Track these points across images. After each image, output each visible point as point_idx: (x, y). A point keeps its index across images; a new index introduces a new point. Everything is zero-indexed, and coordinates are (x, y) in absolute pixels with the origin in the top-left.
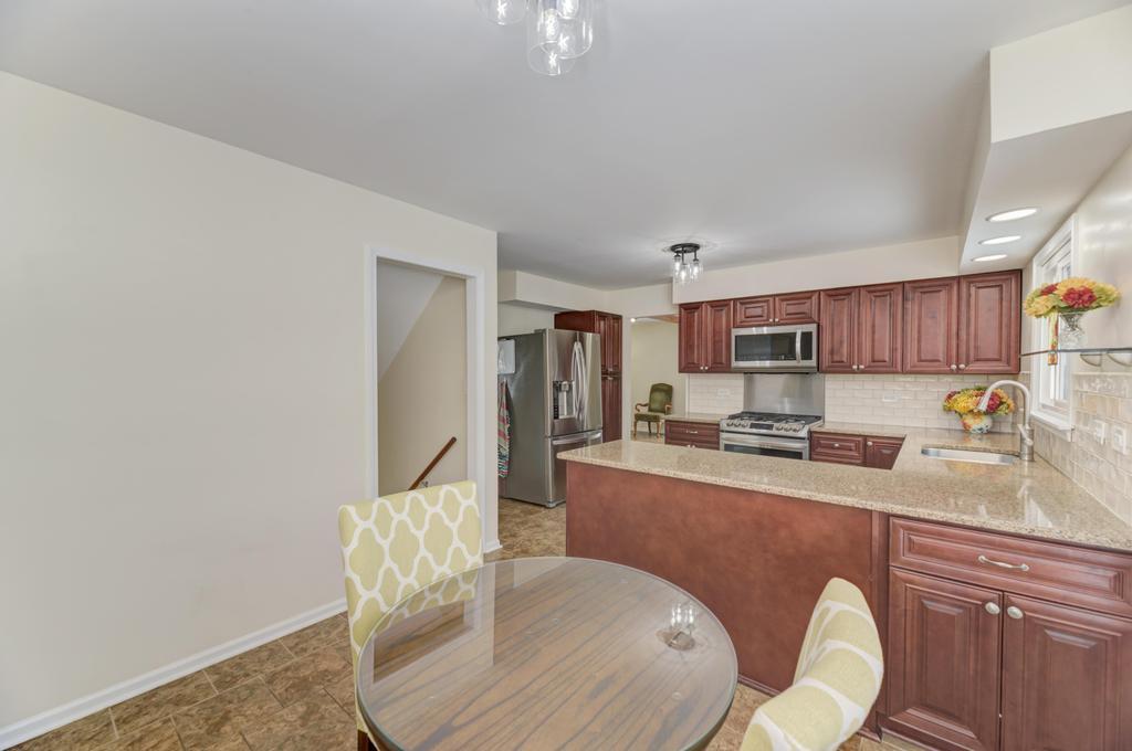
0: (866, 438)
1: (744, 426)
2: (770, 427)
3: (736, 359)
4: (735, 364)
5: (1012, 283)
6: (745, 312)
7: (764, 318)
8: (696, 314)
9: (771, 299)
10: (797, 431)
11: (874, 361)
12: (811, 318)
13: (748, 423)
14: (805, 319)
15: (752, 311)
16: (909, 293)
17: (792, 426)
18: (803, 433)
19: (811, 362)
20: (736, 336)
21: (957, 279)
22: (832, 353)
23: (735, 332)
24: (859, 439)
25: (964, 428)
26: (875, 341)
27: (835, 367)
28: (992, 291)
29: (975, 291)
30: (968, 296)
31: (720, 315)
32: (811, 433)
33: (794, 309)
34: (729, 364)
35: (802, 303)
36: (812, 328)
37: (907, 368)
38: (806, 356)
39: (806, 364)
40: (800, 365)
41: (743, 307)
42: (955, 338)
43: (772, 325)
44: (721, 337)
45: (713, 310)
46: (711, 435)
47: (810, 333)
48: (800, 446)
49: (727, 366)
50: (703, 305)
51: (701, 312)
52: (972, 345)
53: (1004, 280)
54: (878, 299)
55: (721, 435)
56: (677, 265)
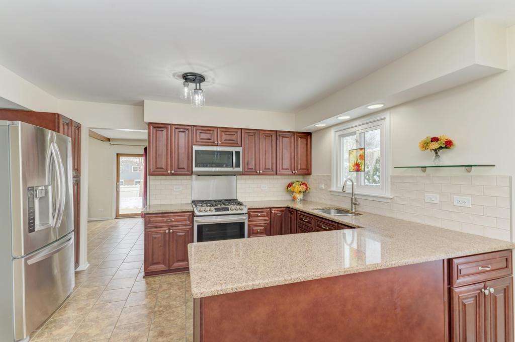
0: (271, 208)
2: (227, 209)
3: (196, 166)
4: (195, 169)
5: (309, 137)
6: (200, 135)
7: (212, 141)
8: (164, 132)
9: (215, 130)
10: (242, 210)
11: (266, 169)
12: (237, 143)
13: (213, 208)
14: (234, 144)
15: (203, 136)
16: (278, 137)
17: (238, 207)
18: (245, 211)
19: (240, 169)
20: (196, 151)
21: (294, 133)
22: (248, 164)
23: (195, 148)
24: (269, 210)
25: (294, 199)
26: (266, 160)
27: (250, 172)
28: (304, 140)
29: (299, 139)
30: (297, 141)
31: (182, 135)
32: (249, 209)
33: (229, 137)
34: (190, 169)
35: (232, 134)
36: (240, 149)
37: (278, 172)
38: (238, 165)
39: (237, 169)
40: (234, 170)
41: (198, 132)
42: (294, 158)
43: (217, 145)
44: (183, 150)
45: (177, 131)
46: (185, 220)
47: (239, 152)
48: (244, 218)
49: (188, 170)
50: (169, 126)
51: (167, 131)
52: (299, 162)
53: (307, 135)
54: (267, 137)
55: (195, 219)
56: (186, 90)
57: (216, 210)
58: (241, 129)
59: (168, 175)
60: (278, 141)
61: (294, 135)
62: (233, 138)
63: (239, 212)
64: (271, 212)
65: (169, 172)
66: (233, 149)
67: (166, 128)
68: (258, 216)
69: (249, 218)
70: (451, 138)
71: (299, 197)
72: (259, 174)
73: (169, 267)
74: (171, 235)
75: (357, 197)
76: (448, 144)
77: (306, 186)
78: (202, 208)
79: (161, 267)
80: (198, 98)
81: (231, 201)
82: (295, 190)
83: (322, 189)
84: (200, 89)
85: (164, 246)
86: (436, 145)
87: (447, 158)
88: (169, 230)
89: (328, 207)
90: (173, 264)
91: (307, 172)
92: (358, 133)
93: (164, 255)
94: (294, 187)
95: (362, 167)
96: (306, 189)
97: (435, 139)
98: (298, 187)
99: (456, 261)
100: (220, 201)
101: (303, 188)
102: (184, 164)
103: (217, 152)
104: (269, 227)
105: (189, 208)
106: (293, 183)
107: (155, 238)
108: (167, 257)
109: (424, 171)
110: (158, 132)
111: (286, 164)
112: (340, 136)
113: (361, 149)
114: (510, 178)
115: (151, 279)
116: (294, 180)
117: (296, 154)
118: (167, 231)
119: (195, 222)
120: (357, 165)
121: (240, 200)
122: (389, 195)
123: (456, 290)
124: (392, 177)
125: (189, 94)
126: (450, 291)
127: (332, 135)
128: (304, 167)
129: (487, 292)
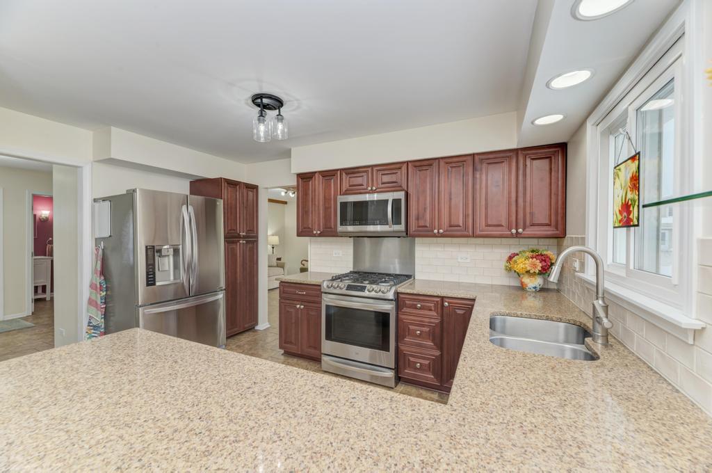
0: (443, 298)
1: (341, 288)
2: (363, 289)
3: (341, 224)
4: (340, 228)
5: (558, 155)
6: (349, 181)
7: (364, 186)
8: (311, 183)
9: (369, 170)
11: (451, 226)
12: (401, 186)
13: (345, 285)
14: (397, 188)
16: (477, 165)
18: (390, 295)
19: (401, 227)
21: (516, 151)
23: (340, 199)
24: (438, 299)
25: (522, 286)
27: (420, 231)
32: (399, 293)
33: (387, 179)
35: (394, 173)
36: (401, 195)
37: (477, 232)
38: (399, 222)
39: (395, 228)
40: (391, 229)
41: (347, 176)
43: (370, 193)
45: (323, 179)
46: (317, 296)
47: (400, 200)
48: (388, 307)
50: (316, 175)
51: (314, 181)
52: (529, 210)
53: (559, 150)
54: (454, 169)
57: (349, 287)
58: (409, 162)
60: (477, 174)
61: (517, 154)
62: (395, 178)
63: (380, 295)
64: (443, 305)
65: (315, 232)
66: (390, 197)
67: (312, 177)
68: (416, 308)
69: (398, 308)
73: (301, 351)
74: (302, 312)
77: (545, 260)
79: (294, 349)
85: (296, 322)
90: (305, 349)
91: (551, 230)
93: (296, 334)
101: (534, 265)
104: (438, 330)
108: (300, 338)
110: (305, 183)
117: (521, 194)
118: (298, 306)
120: (627, 208)
121: (419, 276)
128: (544, 221)
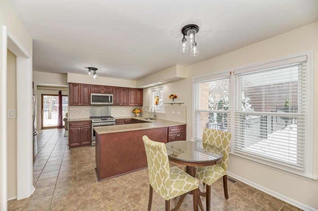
0: (125, 119)
1: (99, 120)
2: (106, 120)
3: (92, 102)
4: (92, 103)
5: (142, 91)
6: (94, 89)
7: (99, 91)
8: (77, 87)
9: (101, 87)
10: (113, 120)
11: (123, 103)
13: (100, 119)
14: (110, 93)
15: (96, 89)
16: (129, 90)
17: (111, 119)
18: (114, 120)
19: (112, 103)
20: (92, 96)
21: (135, 89)
22: (116, 101)
23: (92, 94)
25: (136, 116)
26: (124, 99)
27: (116, 104)
28: (140, 92)
29: (138, 91)
30: (137, 92)
31: (86, 88)
32: (116, 120)
33: (107, 90)
34: (89, 103)
35: (108, 89)
36: (112, 95)
37: (129, 105)
38: (111, 102)
39: (111, 103)
40: (109, 104)
41: (93, 87)
42: (135, 99)
43: (102, 93)
44: (86, 95)
45: (83, 87)
46: (88, 124)
47: (112, 96)
48: (114, 123)
49: (88, 104)
50: (80, 85)
51: (79, 87)
52: (138, 101)
53: (141, 90)
54: (124, 90)
55: (92, 124)
56: (90, 73)
57: (102, 120)
58: (113, 87)
59: (79, 105)
60: (129, 92)
62: (109, 90)
63: (112, 120)
64: (125, 121)
65: (80, 104)
66: (109, 95)
67: (77, 85)
68: (120, 122)
69: (116, 123)
70: (177, 95)
71: (138, 115)
72: (121, 105)
73: (80, 144)
74: (81, 131)
75: (156, 114)
76: (175, 97)
77: (140, 110)
78: (95, 119)
79: (77, 144)
80: (95, 76)
81: (108, 117)
82: (136, 112)
83: (146, 111)
84: (95, 73)
85: (78, 135)
86: (172, 97)
87: (176, 101)
88: (80, 128)
89: (147, 118)
90: (82, 143)
91: (141, 105)
92: (157, 90)
93: (78, 139)
94: (136, 111)
95: (158, 103)
96: (141, 112)
97: (172, 95)
98: (137, 111)
99: (169, 128)
100: (103, 117)
102: (87, 101)
103: (101, 96)
105: (89, 119)
106: (135, 109)
107: (74, 132)
108: (80, 140)
109: (172, 105)
110: (74, 87)
111: (132, 101)
112: (152, 91)
113: (158, 97)
114: (186, 107)
115: (72, 149)
116: (136, 108)
118: (80, 129)
119: (92, 125)
120: (157, 102)
121: (112, 116)
122: (164, 113)
123: (169, 135)
124: (165, 106)
125: (91, 75)
126: (168, 135)
127: (149, 91)
128: (140, 103)
129: (178, 135)
